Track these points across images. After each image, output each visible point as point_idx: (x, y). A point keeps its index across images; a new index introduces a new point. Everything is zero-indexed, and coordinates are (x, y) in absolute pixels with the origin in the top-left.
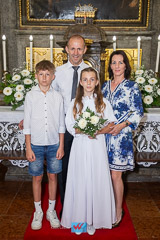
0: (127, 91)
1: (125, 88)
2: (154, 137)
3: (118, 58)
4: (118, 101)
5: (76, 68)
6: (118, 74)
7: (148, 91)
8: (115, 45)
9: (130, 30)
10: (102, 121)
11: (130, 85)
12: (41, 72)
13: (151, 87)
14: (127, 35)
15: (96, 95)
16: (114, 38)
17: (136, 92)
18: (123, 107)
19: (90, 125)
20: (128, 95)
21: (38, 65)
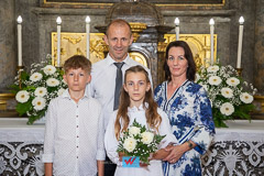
0: (190, 98)
1: (187, 94)
2: (238, 164)
3: (177, 52)
4: (177, 113)
5: (119, 65)
6: (177, 73)
7: (226, 96)
8: (177, 30)
9: (199, 9)
10: (158, 139)
11: (194, 89)
12: (72, 71)
13: (231, 91)
14: (196, 16)
15: (147, 105)
16: (177, 21)
17: (203, 99)
18: (184, 122)
19: (141, 146)
20: (191, 105)
21: (67, 62)
